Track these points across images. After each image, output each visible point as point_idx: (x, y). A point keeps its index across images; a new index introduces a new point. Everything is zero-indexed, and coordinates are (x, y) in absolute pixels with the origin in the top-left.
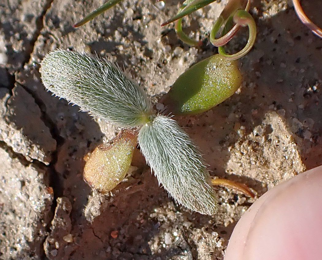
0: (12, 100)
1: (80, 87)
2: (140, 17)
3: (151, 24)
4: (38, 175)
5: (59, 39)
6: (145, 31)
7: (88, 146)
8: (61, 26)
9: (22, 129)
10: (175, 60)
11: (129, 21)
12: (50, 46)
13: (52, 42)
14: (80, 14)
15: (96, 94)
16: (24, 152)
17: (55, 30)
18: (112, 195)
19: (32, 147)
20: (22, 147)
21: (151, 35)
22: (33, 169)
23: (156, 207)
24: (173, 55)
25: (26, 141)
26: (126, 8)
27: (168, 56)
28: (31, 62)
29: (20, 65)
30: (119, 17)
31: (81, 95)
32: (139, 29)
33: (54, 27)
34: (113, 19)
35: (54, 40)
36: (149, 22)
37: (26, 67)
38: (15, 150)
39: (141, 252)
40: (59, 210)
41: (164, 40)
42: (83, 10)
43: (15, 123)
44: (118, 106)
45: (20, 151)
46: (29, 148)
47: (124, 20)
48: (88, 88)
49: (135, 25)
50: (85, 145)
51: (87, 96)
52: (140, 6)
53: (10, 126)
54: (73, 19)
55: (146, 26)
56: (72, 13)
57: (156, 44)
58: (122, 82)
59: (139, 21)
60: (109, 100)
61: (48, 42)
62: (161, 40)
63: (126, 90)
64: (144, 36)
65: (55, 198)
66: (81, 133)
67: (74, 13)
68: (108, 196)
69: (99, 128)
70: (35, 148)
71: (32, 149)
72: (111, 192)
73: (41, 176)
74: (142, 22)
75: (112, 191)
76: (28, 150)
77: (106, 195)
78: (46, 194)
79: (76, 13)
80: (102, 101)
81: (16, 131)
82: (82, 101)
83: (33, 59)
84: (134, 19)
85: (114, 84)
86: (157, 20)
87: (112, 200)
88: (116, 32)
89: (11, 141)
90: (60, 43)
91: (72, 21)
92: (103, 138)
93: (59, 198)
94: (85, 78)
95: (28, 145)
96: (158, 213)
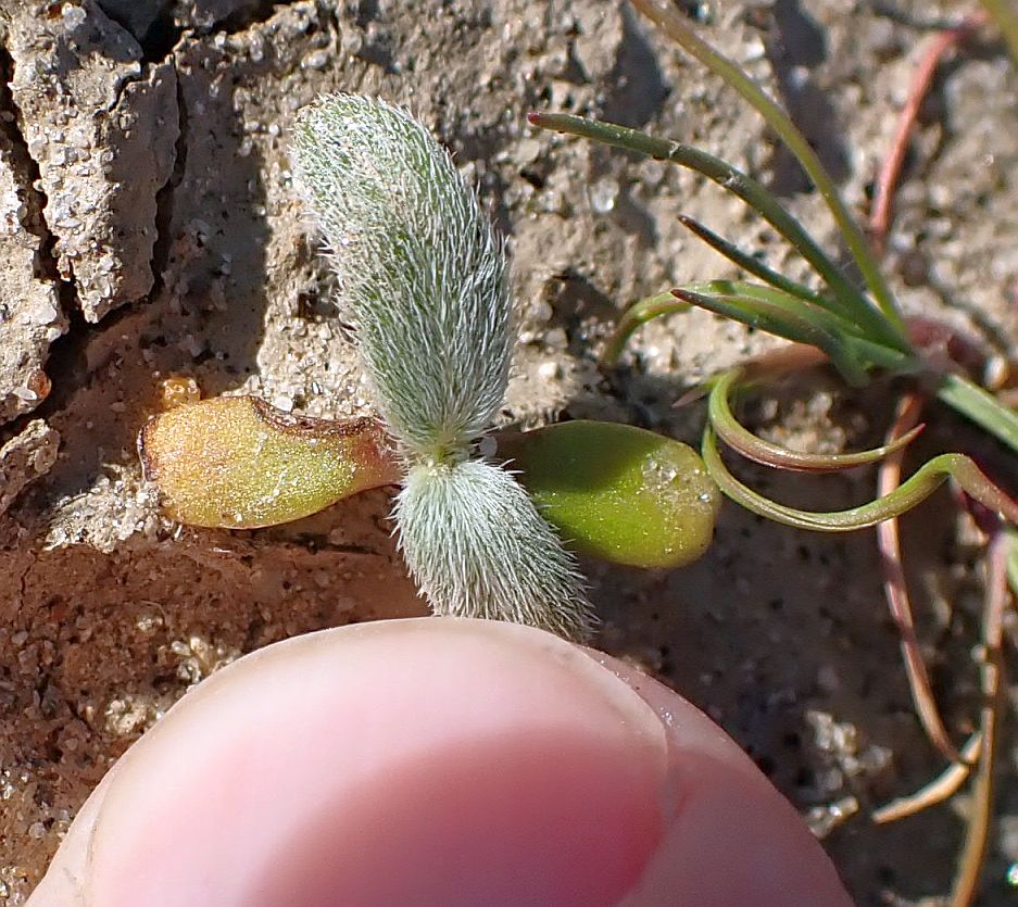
0: (139, 89)
2: (539, 183)
3: (548, 222)
5: (342, 55)
6: (523, 221)
7: (198, 360)
8: (372, 30)
10: (534, 351)
11: (510, 168)
12: (311, 48)
13: (323, 45)
14: (429, 46)
16: (70, 242)
17: (351, 26)
18: (176, 535)
19: (101, 251)
20: (76, 227)
21: (531, 246)
22: (51, 300)
24: (540, 335)
25: (101, 223)
26: (527, 133)
27: (528, 329)
28: (237, 39)
29: (209, 23)
30: (499, 135)
32: (515, 207)
33: (356, 19)
34: (486, 129)
35: (333, 45)
36: (546, 211)
37: (220, 40)
38: (51, 212)
39: (80, 709)
40: (19, 448)
41: (551, 286)
43: (115, 157)
45: (61, 228)
46: (94, 245)
47: (502, 156)
49: (512, 190)
52: (557, 158)
53: (97, 154)
54: (403, 39)
55: (534, 216)
56: (413, 27)
57: (529, 278)
59: (529, 189)
61: (316, 37)
62: (548, 282)
64: (513, 235)
65: (36, 414)
66: (205, 314)
67: (418, 30)
68: (167, 530)
70: (107, 261)
71: (98, 255)
72: (180, 527)
73: (52, 334)
74: (534, 196)
75: (185, 526)
76: (85, 249)
77: (166, 523)
78: (25, 385)
79: (423, 33)
81: (98, 175)
83: (251, 37)
84: (524, 174)
86: (566, 225)
88: (471, 166)
90: (337, 65)
91: (398, 44)
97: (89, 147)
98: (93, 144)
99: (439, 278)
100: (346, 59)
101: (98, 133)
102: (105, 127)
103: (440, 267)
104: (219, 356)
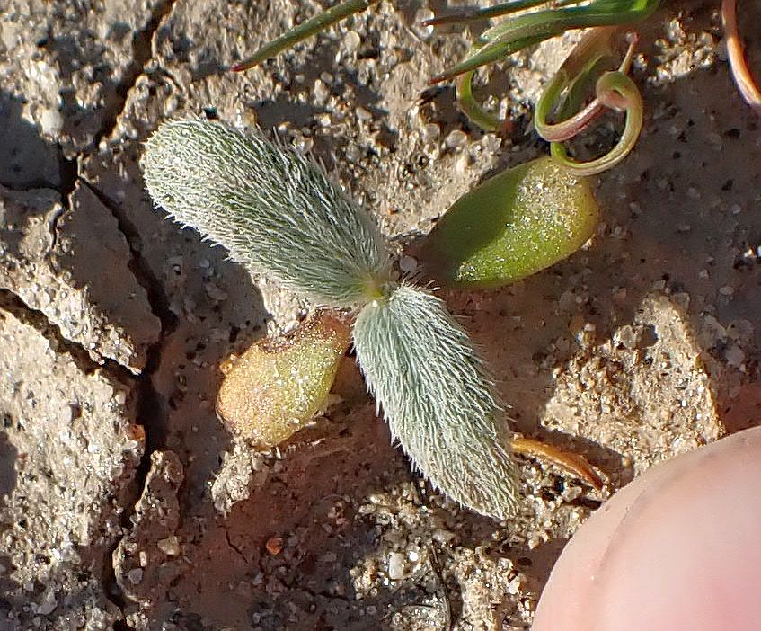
0: (66, 219)
1: (233, 206)
2: (374, 54)
3: (399, 71)
4: (113, 396)
5: (184, 89)
6: (383, 85)
7: (232, 339)
8: (193, 58)
9: (86, 288)
10: (448, 159)
11: (350, 60)
12: (163, 101)
13: (168, 93)
14: (238, 35)
15: (269, 225)
16: (87, 340)
17: (177, 67)
18: (279, 455)
19: (106, 332)
20: (83, 330)
21: (397, 96)
22: (103, 381)
23: (375, 491)
24: (443, 146)
25: (93, 317)
26: (344, 30)
27: (432, 148)
28: (115, 135)
29: (90, 140)
30: (326, 48)
31: (233, 225)
32: (370, 81)
33: (177, 60)
34: (313, 52)
35: (174, 88)
36: (393, 67)
37: (103, 145)
38: (65, 333)
39: (332, 591)
40: (153, 479)
41: (425, 112)
42: (246, 26)
43: (72, 273)
44: (314, 256)
45: (76, 337)
46: (99, 332)
47: (338, 58)
48: (251, 210)
49: (361, 72)
50: (226, 336)
51: (248, 229)
52: (376, 28)
53: (60, 280)
54: (219, 44)
55: (388, 76)
56: (220, 32)
57: (408, 118)
58: (328, 203)
59: (371, 62)
60: (296, 242)
61: (160, 92)
62: (420, 111)
63: (336, 223)
64: (381, 98)
65: (149, 451)
66: (217, 309)
67: (224, 31)
68: (271, 456)
69: (261, 299)
70: (113, 334)
71: (106, 335)
72: (277, 449)
73: (120, 399)
74: (378, 64)
75: (280, 447)
76: (96, 338)
77: (267, 453)
78: (128, 440)
79: (228, 31)
80: (278, 241)
81: (72, 291)
82: (235, 237)
83: (121, 127)
84: (360, 57)
85: (310, 207)
86: (413, 64)
87: (278, 467)
88: (318, 83)
89: (58, 312)
90: (186, 97)
91: (217, 50)
92: (269, 323)
93: (156, 452)
94: (247, 188)
95: (97, 326)
96: (378, 506)
97: (53, 280)
98: (54, 276)
99: (270, 202)
100: (189, 89)
101: (52, 268)
102: (54, 262)
103: (265, 197)
104: (243, 326)
